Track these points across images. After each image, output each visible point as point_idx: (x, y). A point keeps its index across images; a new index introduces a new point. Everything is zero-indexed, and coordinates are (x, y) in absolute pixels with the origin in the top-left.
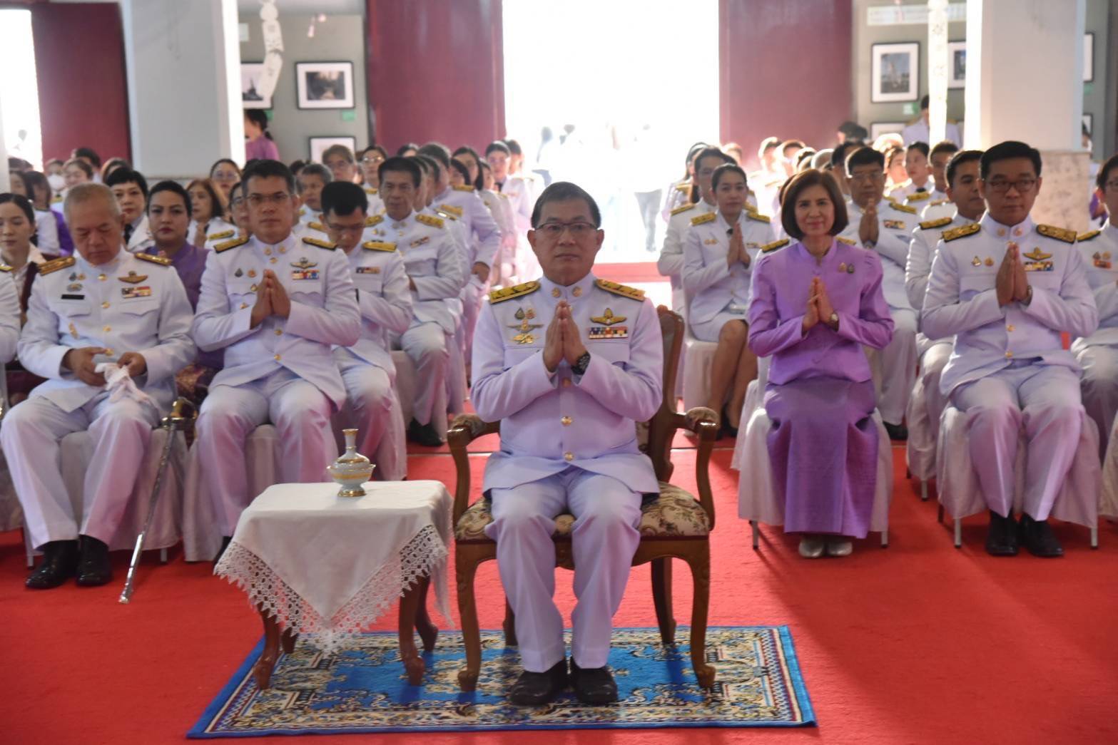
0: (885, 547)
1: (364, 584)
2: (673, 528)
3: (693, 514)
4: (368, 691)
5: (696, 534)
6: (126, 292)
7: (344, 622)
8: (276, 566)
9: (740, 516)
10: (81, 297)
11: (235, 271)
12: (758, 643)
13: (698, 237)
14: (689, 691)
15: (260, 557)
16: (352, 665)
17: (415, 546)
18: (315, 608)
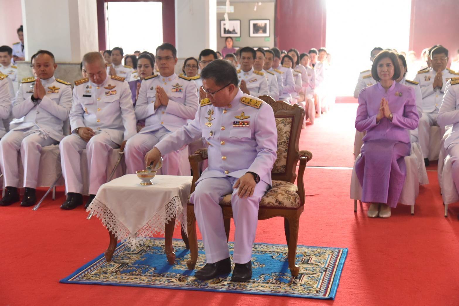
0: (413, 214)
1: (149, 220)
2: (281, 204)
3: (292, 198)
4: (149, 266)
5: (292, 207)
6: (107, 93)
7: (140, 235)
8: (112, 210)
9: (351, 198)
10: (90, 96)
11: (151, 87)
12: (331, 256)
13: (364, 83)
14: (286, 277)
15: (106, 205)
16: (152, 253)
17: (171, 205)
18: (128, 229)
